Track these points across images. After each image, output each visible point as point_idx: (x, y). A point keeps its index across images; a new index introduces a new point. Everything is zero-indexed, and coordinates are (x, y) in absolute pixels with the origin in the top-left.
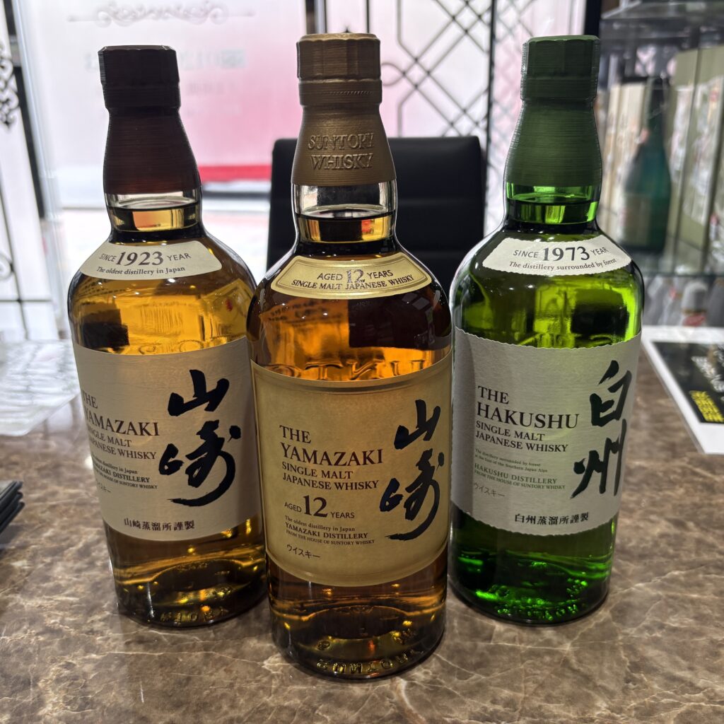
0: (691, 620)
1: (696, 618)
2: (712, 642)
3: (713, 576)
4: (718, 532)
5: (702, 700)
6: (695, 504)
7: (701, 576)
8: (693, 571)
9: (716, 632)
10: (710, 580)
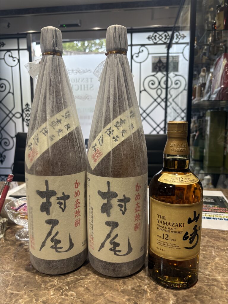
0: (202, 258)
1: (203, 257)
2: (207, 263)
3: (210, 248)
4: (213, 238)
5: (202, 275)
6: (208, 232)
7: (207, 248)
8: (205, 247)
9: (208, 261)
10: (209, 249)
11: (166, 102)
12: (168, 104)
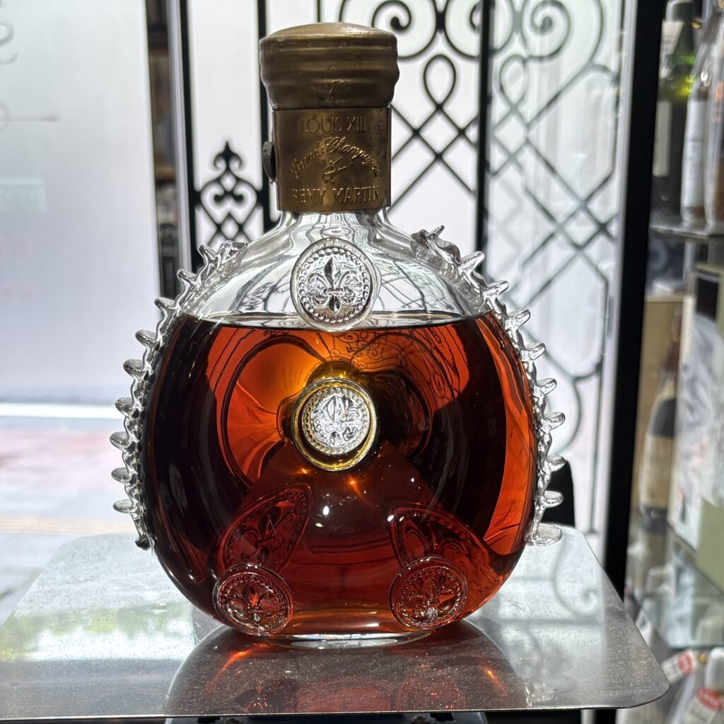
11: (482, 147)
12: (496, 157)
